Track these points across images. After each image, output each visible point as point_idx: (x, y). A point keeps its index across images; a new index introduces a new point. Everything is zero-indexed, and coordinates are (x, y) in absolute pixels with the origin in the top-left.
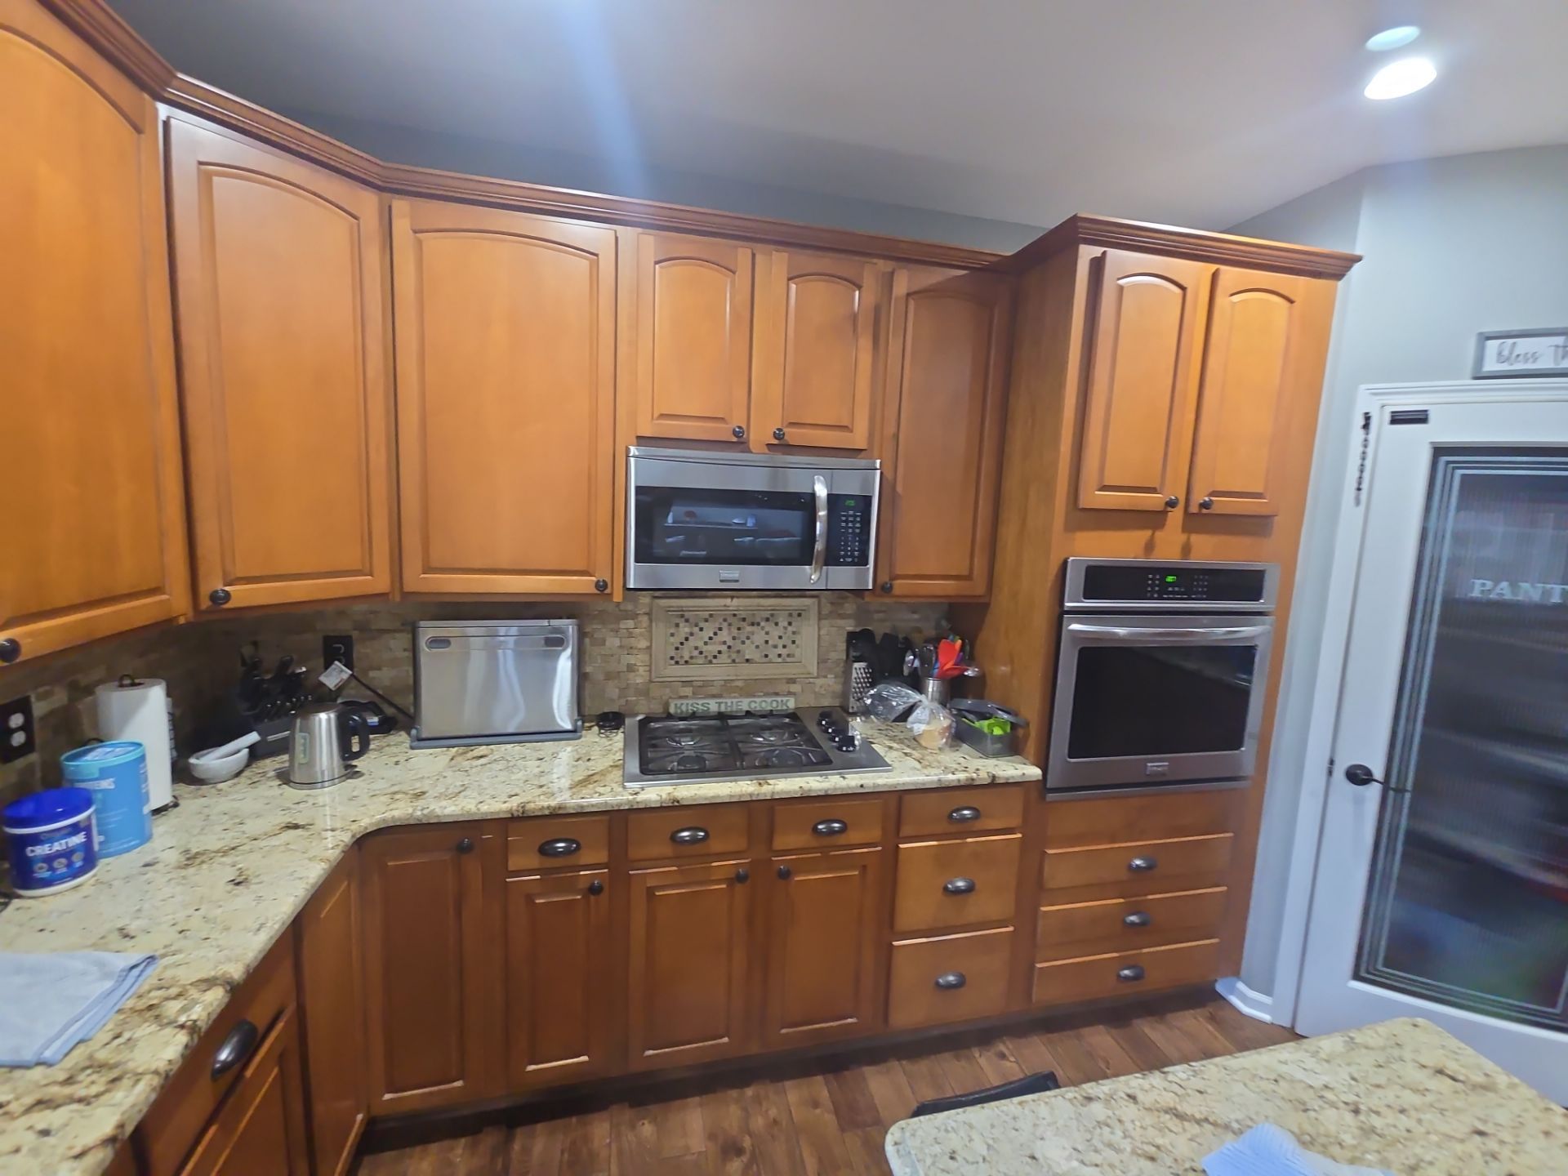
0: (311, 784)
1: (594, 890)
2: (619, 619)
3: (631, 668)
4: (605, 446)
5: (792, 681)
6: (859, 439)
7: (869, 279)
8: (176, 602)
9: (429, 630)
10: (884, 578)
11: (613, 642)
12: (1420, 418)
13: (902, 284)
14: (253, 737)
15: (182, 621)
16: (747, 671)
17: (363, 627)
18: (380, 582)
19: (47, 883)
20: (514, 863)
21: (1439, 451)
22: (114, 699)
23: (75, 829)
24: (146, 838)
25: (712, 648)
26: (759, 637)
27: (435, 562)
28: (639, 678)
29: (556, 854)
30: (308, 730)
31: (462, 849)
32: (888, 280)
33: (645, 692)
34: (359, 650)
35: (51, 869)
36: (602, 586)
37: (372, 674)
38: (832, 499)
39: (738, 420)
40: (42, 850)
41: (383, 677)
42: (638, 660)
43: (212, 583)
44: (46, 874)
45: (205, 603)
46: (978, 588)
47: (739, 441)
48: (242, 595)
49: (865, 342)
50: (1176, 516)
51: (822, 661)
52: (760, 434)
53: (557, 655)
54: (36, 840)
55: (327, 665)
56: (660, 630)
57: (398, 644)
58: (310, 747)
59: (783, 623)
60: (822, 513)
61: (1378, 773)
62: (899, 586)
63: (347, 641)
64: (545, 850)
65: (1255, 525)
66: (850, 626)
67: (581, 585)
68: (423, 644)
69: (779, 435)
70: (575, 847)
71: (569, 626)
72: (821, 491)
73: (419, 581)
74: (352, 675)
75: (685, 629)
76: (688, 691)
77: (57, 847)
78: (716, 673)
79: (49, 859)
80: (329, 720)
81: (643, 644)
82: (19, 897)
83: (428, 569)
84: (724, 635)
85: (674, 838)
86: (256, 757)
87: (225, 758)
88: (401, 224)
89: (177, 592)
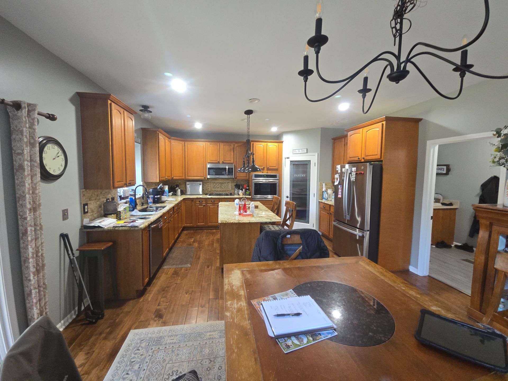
0: (179, 196)
1: (204, 206)
2: (207, 183)
3: (209, 189)
4: (205, 164)
5: (228, 191)
6: (232, 162)
7: (232, 145)
9: (187, 183)
10: (236, 177)
11: (207, 186)
12: (289, 158)
13: (236, 145)
14: (172, 192)
15: (170, 180)
16: (222, 189)
17: (180, 184)
18: (183, 177)
20: (197, 203)
21: (291, 161)
25: (218, 186)
26: (224, 185)
27: (189, 175)
28: (210, 190)
29: (201, 202)
31: (192, 201)
32: (234, 145)
33: (210, 192)
34: (179, 186)
36: (205, 178)
37: (183, 189)
38: (228, 168)
39: (219, 160)
42: (209, 188)
43: (172, 177)
46: (247, 178)
47: (219, 163)
48: (174, 178)
49: (232, 151)
50: (265, 169)
51: (232, 188)
52: (221, 162)
53: (200, 186)
56: (212, 184)
58: (178, 193)
59: (227, 183)
60: (227, 170)
61: (289, 197)
62: (237, 178)
63: (178, 185)
64: (200, 202)
65: (276, 170)
66: (235, 184)
67: (203, 178)
68: (187, 185)
69: (223, 162)
70: (202, 202)
71: (201, 183)
72: (227, 168)
73: (187, 178)
75: (215, 184)
76: (215, 192)
78: (219, 189)
80: (179, 191)
81: (210, 186)
83: (188, 176)
84: (219, 185)
85: (212, 201)
86: (173, 195)
87: (171, 194)
88: (186, 144)
89: (170, 177)
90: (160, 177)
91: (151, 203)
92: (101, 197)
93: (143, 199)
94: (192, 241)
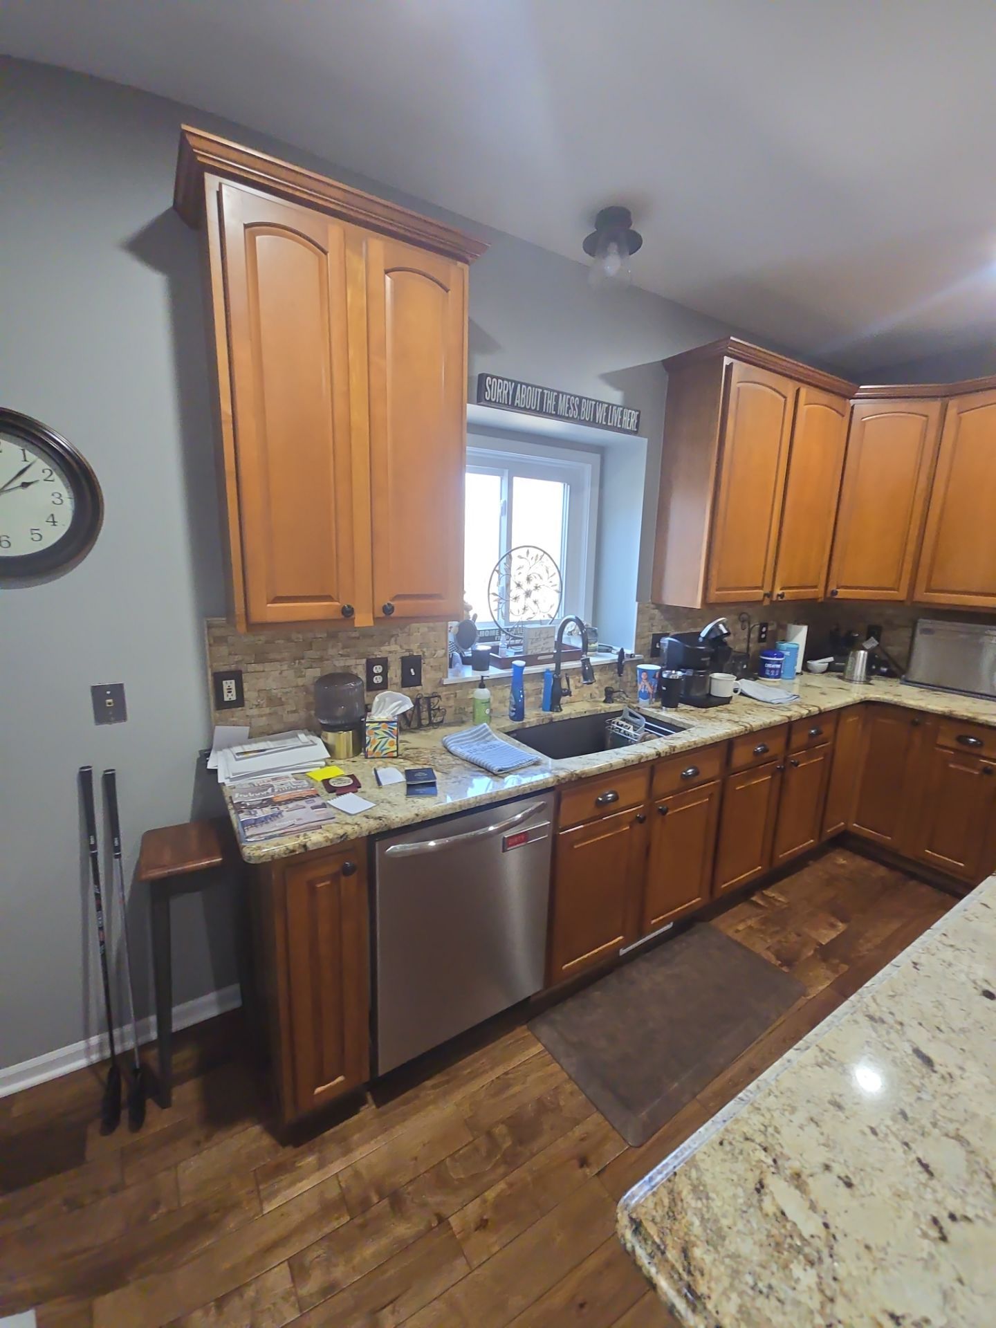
0: (851, 681)
1: (986, 769)
8: (819, 592)
9: (923, 623)
14: (831, 659)
15: (820, 600)
17: (888, 622)
18: (901, 595)
19: (768, 677)
20: (942, 740)
22: (793, 628)
23: (779, 663)
24: (793, 679)
27: (933, 585)
29: (967, 744)
30: (855, 656)
31: (915, 724)
34: (884, 635)
35: (770, 673)
37: (889, 648)
40: (769, 666)
41: (894, 650)
43: (832, 587)
44: (768, 674)
45: (829, 595)
48: (842, 593)
54: (768, 662)
55: (868, 638)
57: (905, 634)
58: (854, 664)
63: (880, 626)
64: (962, 739)
68: (918, 631)
73: (922, 595)
74: (878, 645)
77: (773, 666)
79: (771, 669)
80: (864, 654)
82: (759, 679)
83: (928, 590)
86: (830, 669)
87: (819, 664)
88: (952, 412)
89: (821, 589)
90: (714, 583)
91: (646, 696)
92: (331, 652)
93: (620, 673)
94: (826, 936)
